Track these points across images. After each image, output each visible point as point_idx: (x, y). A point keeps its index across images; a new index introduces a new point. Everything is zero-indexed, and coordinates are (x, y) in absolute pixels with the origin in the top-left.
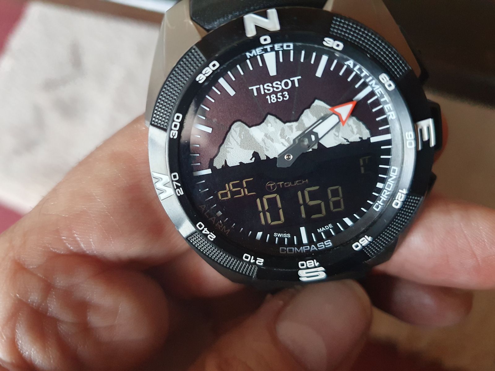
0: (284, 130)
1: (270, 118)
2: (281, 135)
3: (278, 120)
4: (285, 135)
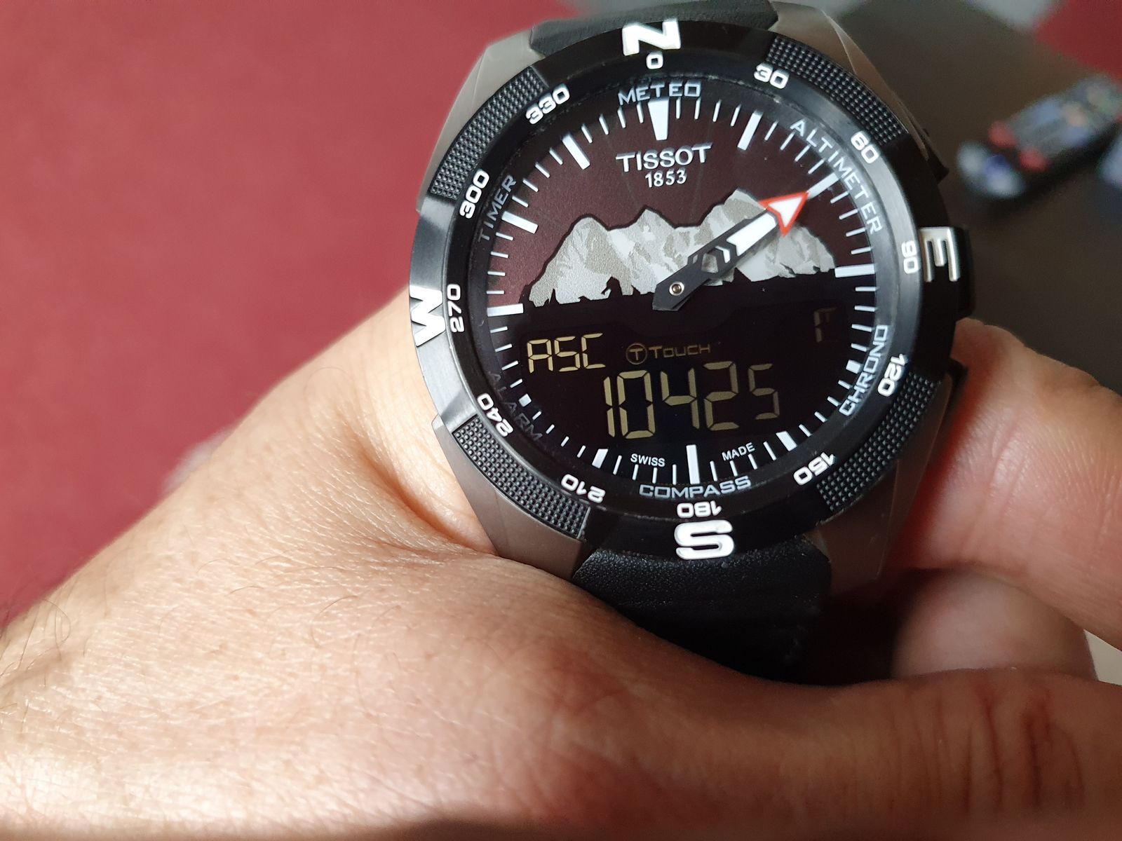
0: (673, 239)
1: (648, 215)
2: (665, 248)
3: (662, 221)
4: (673, 248)
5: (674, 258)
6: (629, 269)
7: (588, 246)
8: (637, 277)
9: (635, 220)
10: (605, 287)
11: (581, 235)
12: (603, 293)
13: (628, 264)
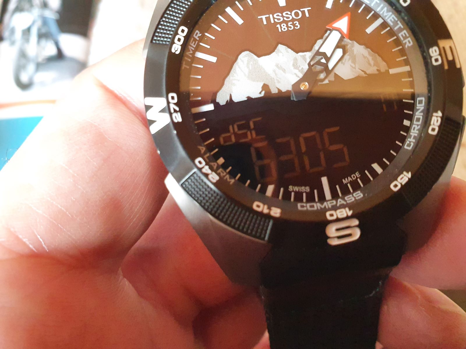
0: (297, 60)
1: (281, 47)
3: (289, 50)
4: (298, 65)
5: (299, 70)
6: (274, 78)
7: (248, 67)
8: (279, 82)
9: (273, 51)
10: (261, 90)
11: (243, 61)
12: (260, 93)
13: (273, 75)
